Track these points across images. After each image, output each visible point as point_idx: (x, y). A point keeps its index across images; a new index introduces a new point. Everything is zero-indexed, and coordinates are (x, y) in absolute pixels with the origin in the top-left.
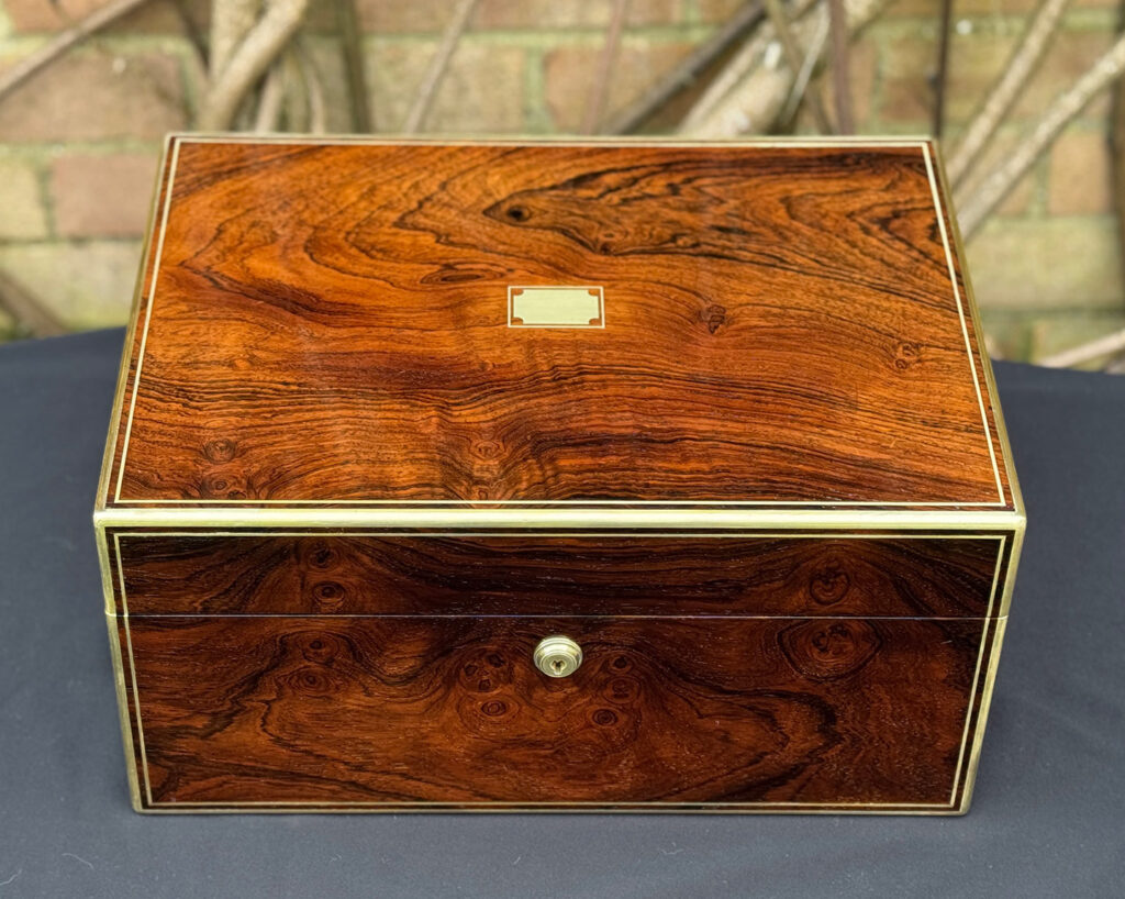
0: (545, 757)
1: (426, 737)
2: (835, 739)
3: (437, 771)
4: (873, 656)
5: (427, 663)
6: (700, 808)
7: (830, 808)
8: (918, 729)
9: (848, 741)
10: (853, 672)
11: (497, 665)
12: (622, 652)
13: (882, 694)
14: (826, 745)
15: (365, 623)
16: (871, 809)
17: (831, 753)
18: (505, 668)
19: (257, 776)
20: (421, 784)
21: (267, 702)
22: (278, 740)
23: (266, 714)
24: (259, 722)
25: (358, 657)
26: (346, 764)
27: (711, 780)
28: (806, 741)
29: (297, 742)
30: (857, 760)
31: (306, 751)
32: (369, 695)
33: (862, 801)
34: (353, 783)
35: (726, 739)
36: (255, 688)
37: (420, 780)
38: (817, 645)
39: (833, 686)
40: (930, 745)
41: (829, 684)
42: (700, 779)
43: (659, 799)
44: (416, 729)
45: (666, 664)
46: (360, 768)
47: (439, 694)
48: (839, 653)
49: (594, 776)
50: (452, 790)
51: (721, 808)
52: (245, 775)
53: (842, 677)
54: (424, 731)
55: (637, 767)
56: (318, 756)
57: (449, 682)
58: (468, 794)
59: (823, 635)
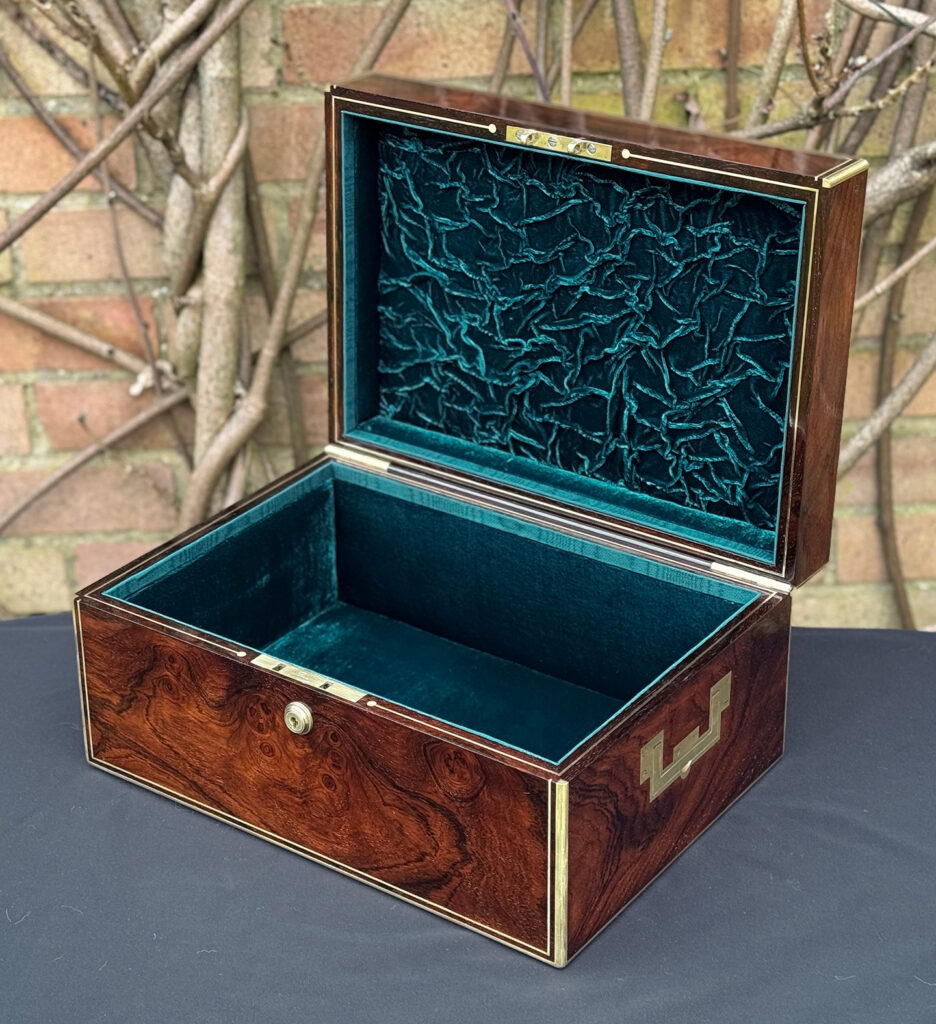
0: (297, 803)
1: (231, 760)
2: (466, 858)
3: (238, 792)
4: (482, 788)
5: (229, 697)
6: (391, 889)
7: (471, 924)
8: (518, 868)
9: (475, 864)
10: (472, 799)
11: (268, 714)
12: (335, 729)
13: (492, 828)
14: (462, 861)
15: (196, 651)
16: (497, 936)
17: (466, 870)
18: (271, 716)
19: (146, 757)
20: (231, 800)
21: (148, 697)
22: (155, 730)
23: (148, 706)
24: (144, 711)
25: (193, 679)
26: (191, 765)
27: (395, 866)
28: (449, 852)
29: (165, 737)
30: (483, 883)
31: (168, 745)
32: (200, 712)
33: (490, 926)
34: (195, 783)
35: (400, 830)
36: (142, 681)
37: (230, 796)
38: (448, 765)
39: (462, 807)
40: (527, 888)
41: (458, 804)
42: (389, 862)
43: (366, 871)
44: (227, 751)
45: (360, 748)
46: (198, 772)
47: (237, 724)
48: (461, 778)
49: (327, 833)
50: (249, 813)
51: (404, 895)
52: (140, 753)
53: (466, 800)
54: (231, 754)
55: (350, 835)
56: (176, 753)
57: (242, 717)
58: (257, 819)
59: (450, 758)
